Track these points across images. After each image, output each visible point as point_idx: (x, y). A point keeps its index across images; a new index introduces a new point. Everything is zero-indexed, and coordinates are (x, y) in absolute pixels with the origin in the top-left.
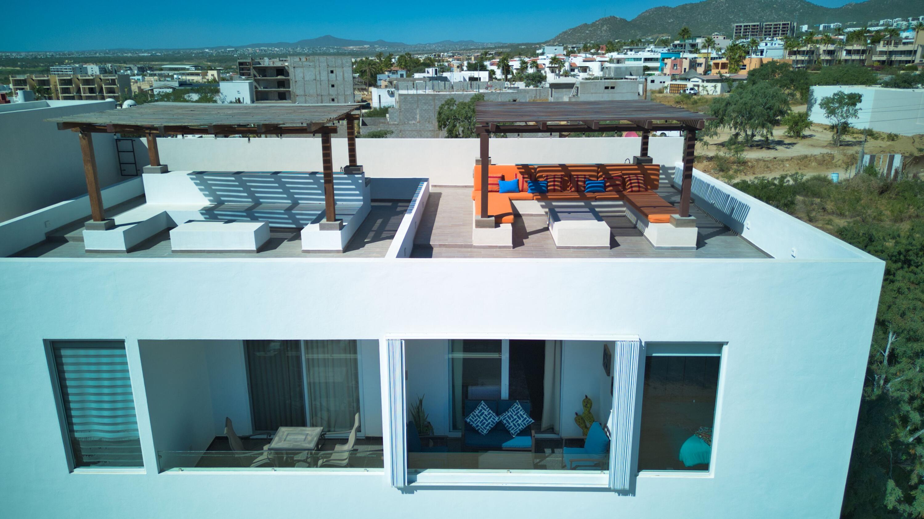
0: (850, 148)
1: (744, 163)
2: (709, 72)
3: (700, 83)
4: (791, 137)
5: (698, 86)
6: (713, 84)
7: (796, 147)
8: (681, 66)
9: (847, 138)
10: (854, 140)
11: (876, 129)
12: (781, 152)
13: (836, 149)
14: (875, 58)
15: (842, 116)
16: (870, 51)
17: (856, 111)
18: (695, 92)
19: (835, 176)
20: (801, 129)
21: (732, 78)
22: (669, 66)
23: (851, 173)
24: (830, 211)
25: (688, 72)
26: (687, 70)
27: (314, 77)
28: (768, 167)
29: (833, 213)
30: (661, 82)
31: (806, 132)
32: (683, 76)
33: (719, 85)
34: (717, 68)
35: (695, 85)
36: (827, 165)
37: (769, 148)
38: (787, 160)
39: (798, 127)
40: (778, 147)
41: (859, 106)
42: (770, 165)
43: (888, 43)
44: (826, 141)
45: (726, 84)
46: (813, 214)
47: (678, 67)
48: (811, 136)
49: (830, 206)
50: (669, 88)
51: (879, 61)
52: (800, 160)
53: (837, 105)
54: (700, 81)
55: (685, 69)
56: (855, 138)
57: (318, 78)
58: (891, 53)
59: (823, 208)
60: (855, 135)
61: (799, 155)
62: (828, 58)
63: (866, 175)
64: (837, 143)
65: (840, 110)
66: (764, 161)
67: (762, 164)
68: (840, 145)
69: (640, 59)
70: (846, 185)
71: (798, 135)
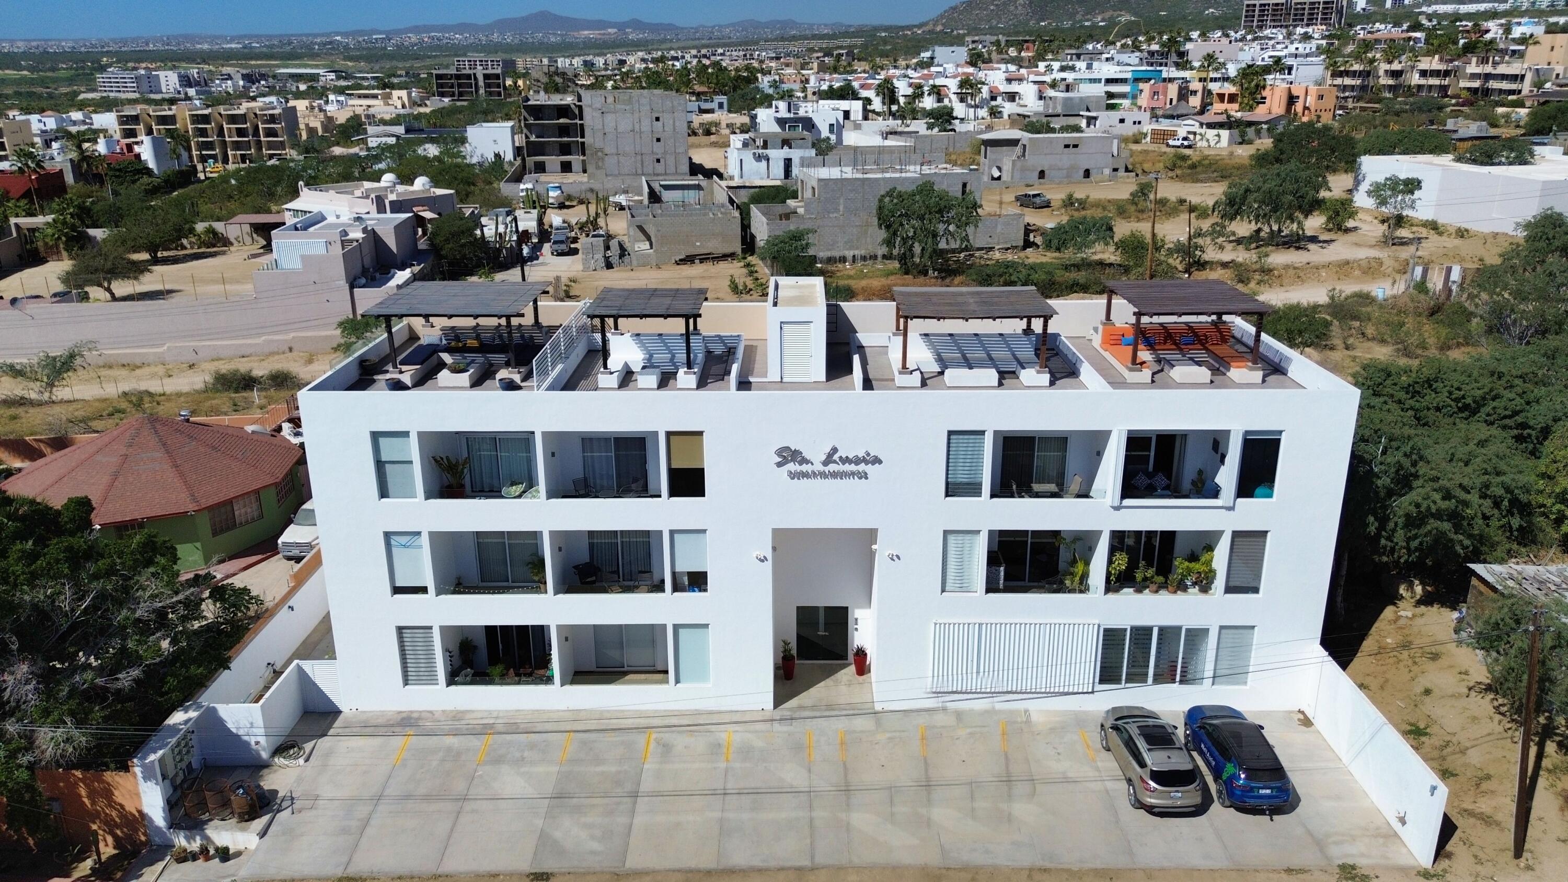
0: (1405, 248)
1: (1267, 271)
2: (1209, 108)
3: (1196, 128)
4: (1330, 230)
5: (1195, 134)
6: (1215, 132)
7: (1332, 246)
8: (1165, 95)
9: (1403, 233)
10: (1411, 236)
11: (1441, 221)
12: (1315, 255)
13: (1387, 249)
14: (1463, 84)
15: (1395, 207)
16: (1456, 72)
17: (1413, 201)
18: (1190, 143)
19: (1381, 290)
20: (1343, 221)
21: (1245, 119)
22: (1146, 94)
23: (1400, 287)
24: (1370, 336)
25: (1176, 106)
26: (1174, 102)
27: (630, 127)
28: (1299, 277)
29: (1374, 339)
30: (1135, 123)
31: (1350, 224)
32: (1169, 112)
33: (1225, 134)
34: (1222, 101)
35: (1189, 133)
36: (1373, 274)
37: (1298, 248)
38: (1323, 266)
39: (1340, 218)
40: (1312, 246)
41: (1417, 194)
42: (1301, 275)
43: (1484, 61)
44: (1375, 237)
45: (1236, 132)
46: (1350, 341)
47: (1161, 97)
48: (1356, 229)
49: (1370, 330)
50: (1149, 135)
51: (1469, 89)
52: (1339, 266)
53: (1389, 193)
54: (1197, 124)
55: (1171, 100)
56: (1413, 233)
57: (637, 127)
58: (1488, 77)
59: (1363, 334)
60: (1414, 229)
61: (1339, 258)
62: (1391, 82)
63: (1415, 292)
64: (1392, 241)
65: (1393, 200)
66: (1295, 268)
67: (1291, 272)
68: (1393, 244)
69: (1099, 81)
70: (1392, 305)
71: (1341, 228)
